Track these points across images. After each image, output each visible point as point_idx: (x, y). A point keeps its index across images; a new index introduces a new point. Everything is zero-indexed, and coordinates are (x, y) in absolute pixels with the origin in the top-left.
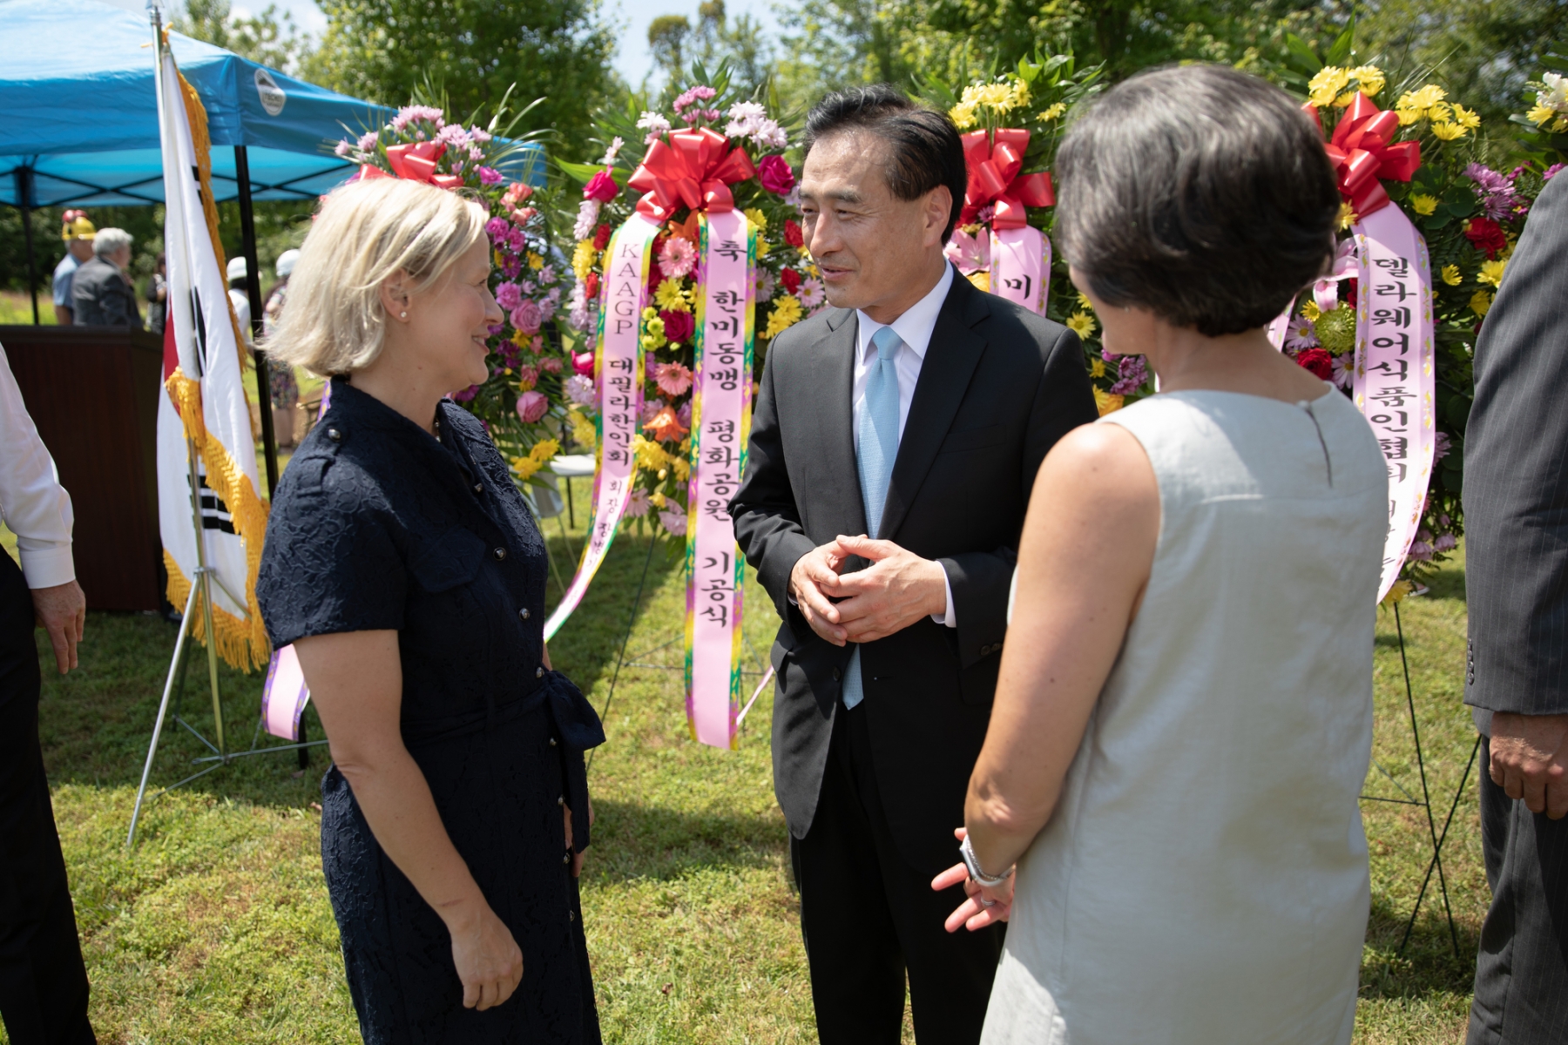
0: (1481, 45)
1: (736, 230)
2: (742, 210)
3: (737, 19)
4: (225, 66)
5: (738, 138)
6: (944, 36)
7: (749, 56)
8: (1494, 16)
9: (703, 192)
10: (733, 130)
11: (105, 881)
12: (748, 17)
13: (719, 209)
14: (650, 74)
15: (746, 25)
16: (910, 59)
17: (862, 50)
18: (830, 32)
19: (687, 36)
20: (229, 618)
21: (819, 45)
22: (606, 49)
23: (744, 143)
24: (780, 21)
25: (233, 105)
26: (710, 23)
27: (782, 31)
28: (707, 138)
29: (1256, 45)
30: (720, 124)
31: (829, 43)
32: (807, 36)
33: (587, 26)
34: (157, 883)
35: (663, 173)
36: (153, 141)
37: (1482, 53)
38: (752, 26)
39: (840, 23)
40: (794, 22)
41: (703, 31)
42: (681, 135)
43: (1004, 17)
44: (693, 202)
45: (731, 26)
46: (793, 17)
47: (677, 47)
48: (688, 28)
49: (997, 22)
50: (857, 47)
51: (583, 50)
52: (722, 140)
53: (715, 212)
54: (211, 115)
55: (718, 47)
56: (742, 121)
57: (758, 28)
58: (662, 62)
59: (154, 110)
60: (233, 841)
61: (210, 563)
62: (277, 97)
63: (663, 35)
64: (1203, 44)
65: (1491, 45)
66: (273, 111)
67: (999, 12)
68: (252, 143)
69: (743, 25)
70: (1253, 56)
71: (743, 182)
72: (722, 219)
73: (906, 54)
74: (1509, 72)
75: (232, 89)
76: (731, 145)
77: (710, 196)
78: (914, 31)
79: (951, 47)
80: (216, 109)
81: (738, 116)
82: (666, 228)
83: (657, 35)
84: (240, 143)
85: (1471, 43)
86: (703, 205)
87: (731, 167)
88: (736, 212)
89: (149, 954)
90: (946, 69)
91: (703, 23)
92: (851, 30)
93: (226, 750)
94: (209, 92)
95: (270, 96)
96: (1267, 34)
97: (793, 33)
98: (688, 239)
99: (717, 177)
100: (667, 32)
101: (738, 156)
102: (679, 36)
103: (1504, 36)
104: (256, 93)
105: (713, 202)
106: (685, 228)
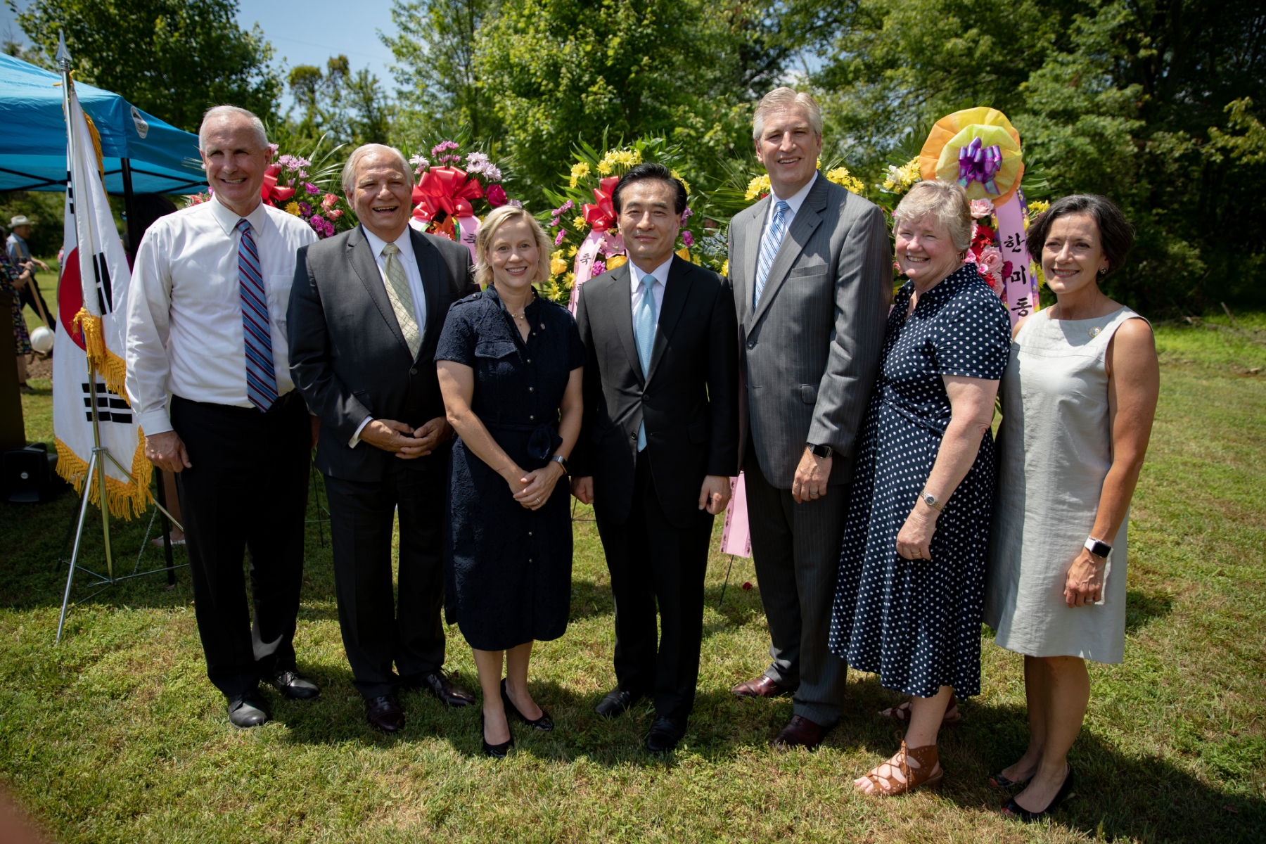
0: (839, 129)
1: (475, 228)
2: (477, 216)
3: (360, 73)
4: (114, 104)
5: (474, 173)
6: (524, 102)
7: (368, 100)
8: (844, 113)
9: (455, 205)
10: (471, 169)
11: (56, 660)
12: (367, 71)
13: (464, 215)
14: (292, 109)
15: (366, 78)
16: (501, 114)
17: (457, 104)
18: (433, 89)
19: (320, 82)
20: (115, 482)
21: (426, 98)
22: (275, 90)
23: (480, 176)
24: (396, 79)
25: (121, 130)
26: (337, 74)
27: (398, 86)
28: (456, 172)
29: (720, 121)
30: (461, 164)
31: (434, 96)
32: (418, 92)
33: (260, 73)
34: (95, 660)
35: (430, 192)
36: (62, 150)
37: (840, 133)
38: (370, 79)
39: (439, 83)
40: (408, 81)
41: (331, 80)
42: (439, 170)
43: (565, 92)
44: (449, 211)
45: (354, 77)
46: (406, 77)
47: (312, 91)
48: (321, 77)
49: (560, 95)
50: (453, 100)
51: (257, 91)
52: (465, 174)
53: (462, 217)
54: (103, 135)
55: (344, 93)
56: (475, 164)
57: (375, 81)
58: (300, 100)
59: (64, 129)
60: (142, 629)
61: (103, 445)
62: (144, 126)
63: (302, 81)
64: (689, 118)
65: (844, 129)
66: (143, 135)
67: (561, 88)
68: (132, 157)
69: (363, 76)
70: (719, 128)
71: (476, 199)
72: (467, 221)
73: (498, 111)
74: (854, 146)
75: (120, 120)
76: (470, 177)
77: (460, 207)
78: (504, 95)
79: (529, 109)
80: (107, 132)
81: (474, 160)
82: (432, 225)
83: (296, 81)
84: (126, 157)
85: (835, 127)
86: (456, 213)
87: (471, 190)
88: (474, 217)
89: (113, 697)
90: (526, 123)
91: (332, 74)
92: (448, 88)
93: (114, 577)
94: (101, 119)
95: (141, 125)
96: (726, 115)
97: (406, 88)
98: (447, 232)
99: (461, 195)
100: (305, 79)
101: (474, 184)
102: (313, 83)
103: (851, 125)
104: (133, 122)
105: (462, 211)
106: (443, 226)
